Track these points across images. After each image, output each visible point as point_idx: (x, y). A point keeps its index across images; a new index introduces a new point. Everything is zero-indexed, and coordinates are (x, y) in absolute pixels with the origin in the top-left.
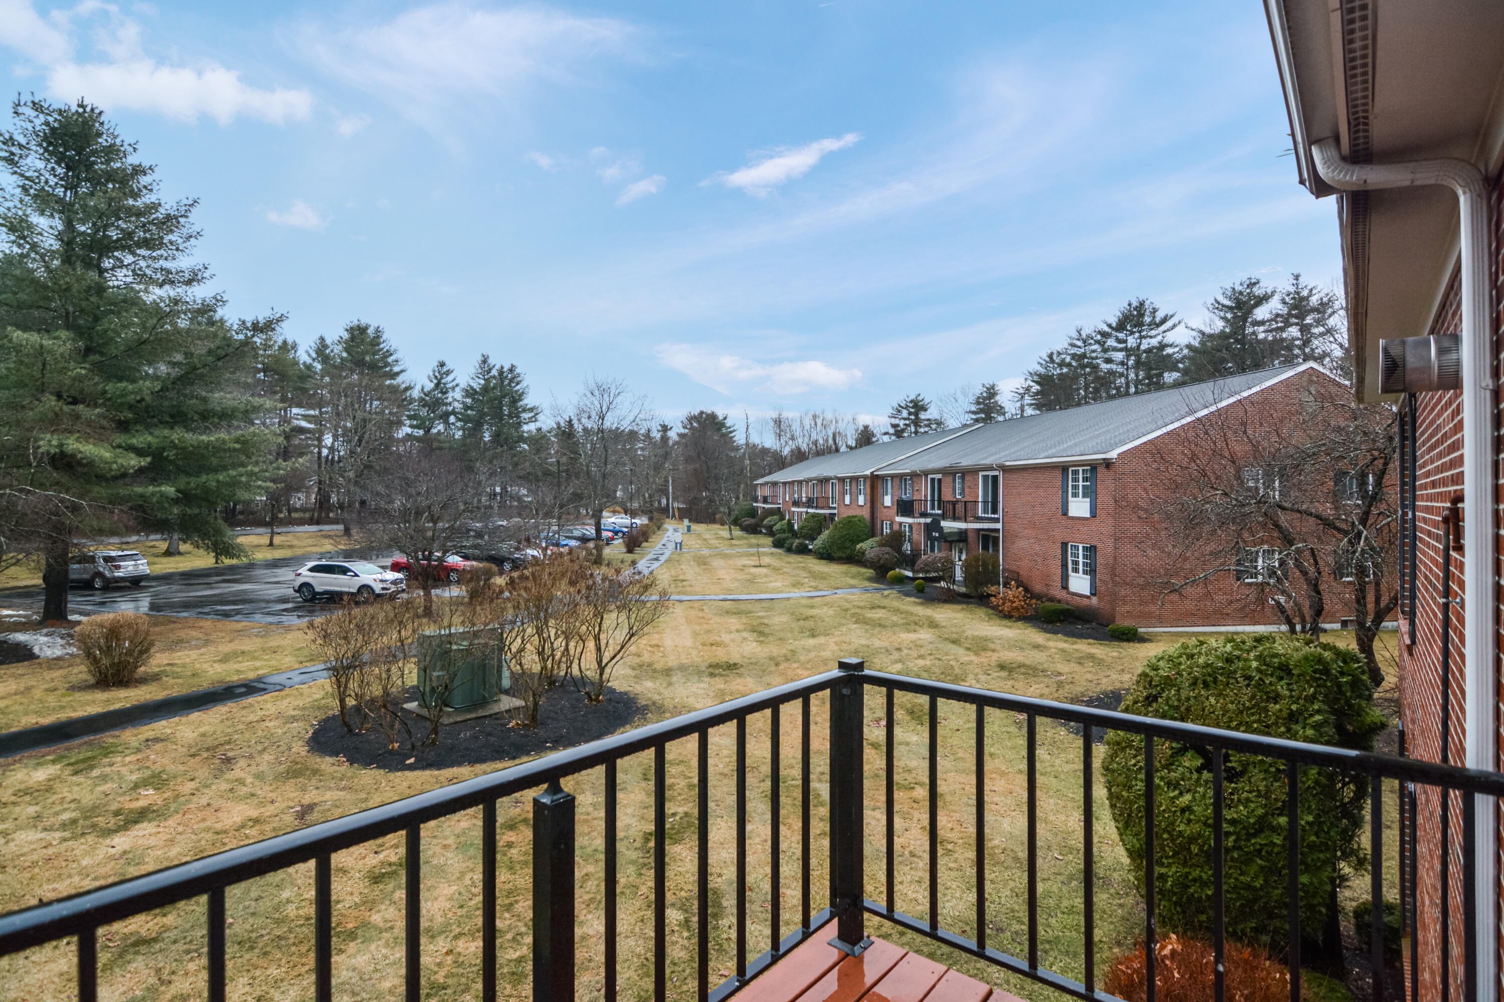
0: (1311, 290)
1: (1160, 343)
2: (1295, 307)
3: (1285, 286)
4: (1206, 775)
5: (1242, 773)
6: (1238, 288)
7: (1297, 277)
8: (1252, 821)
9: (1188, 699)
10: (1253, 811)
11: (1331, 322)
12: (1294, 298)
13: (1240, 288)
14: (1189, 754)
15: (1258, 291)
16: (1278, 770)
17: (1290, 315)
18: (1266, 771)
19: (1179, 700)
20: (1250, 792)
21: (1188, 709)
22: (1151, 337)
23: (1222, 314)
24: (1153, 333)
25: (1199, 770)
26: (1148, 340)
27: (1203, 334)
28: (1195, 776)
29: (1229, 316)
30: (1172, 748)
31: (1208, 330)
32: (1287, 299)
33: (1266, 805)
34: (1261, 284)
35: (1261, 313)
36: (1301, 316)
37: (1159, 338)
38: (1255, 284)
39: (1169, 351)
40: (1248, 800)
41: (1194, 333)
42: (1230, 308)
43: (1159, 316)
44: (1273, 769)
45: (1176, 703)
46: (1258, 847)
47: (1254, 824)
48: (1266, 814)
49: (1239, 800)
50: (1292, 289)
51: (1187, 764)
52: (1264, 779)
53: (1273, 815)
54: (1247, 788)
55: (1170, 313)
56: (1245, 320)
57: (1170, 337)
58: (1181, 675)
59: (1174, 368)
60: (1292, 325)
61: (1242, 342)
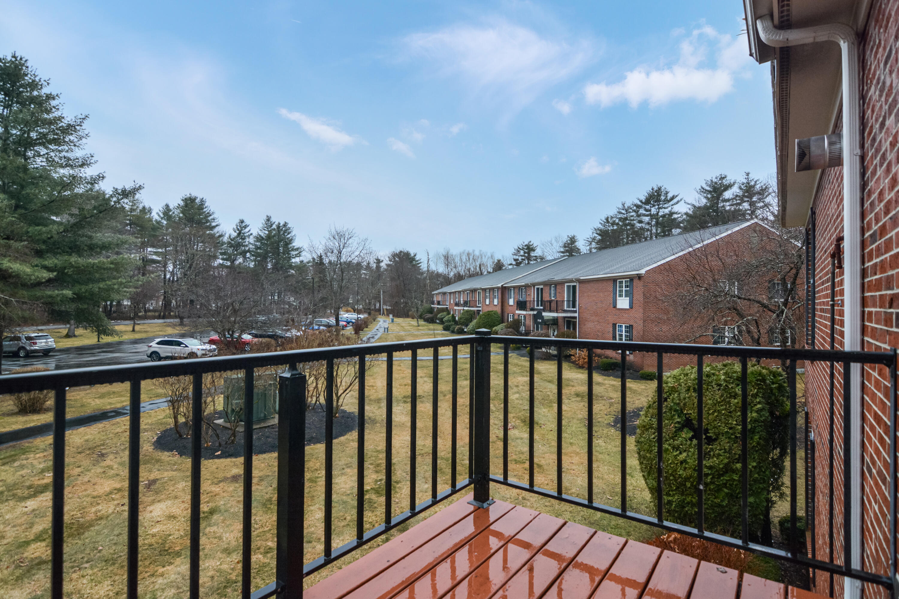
0: (756, 182)
1: (670, 212)
2: (747, 191)
3: (741, 179)
4: (695, 442)
5: (715, 440)
6: (715, 180)
7: (748, 174)
8: (721, 466)
9: (685, 399)
10: (722, 461)
11: (767, 200)
12: (746, 186)
13: (716, 180)
14: (685, 430)
15: (725, 182)
16: (737, 437)
17: (744, 196)
18: (729, 438)
19: (680, 400)
20: (720, 450)
21: (685, 404)
22: (665, 208)
23: (705, 195)
24: (666, 206)
25: (691, 439)
26: (663, 210)
27: (695, 207)
28: (689, 442)
29: (709, 196)
30: (676, 426)
31: (697, 205)
32: (742, 187)
33: (729, 457)
34: (728, 178)
35: (728, 194)
36: (751, 196)
37: (670, 209)
38: (724, 178)
39: (675, 216)
40: (719, 455)
41: (689, 206)
42: (710, 192)
43: (670, 196)
44: (733, 437)
45: (678, 402)
46: (725, 482)
47: (722, 468)
48: (729, 462)
49: (714, 455)
50: (745, 181)
51: (684, 436)
52: (728, 442)
53: (733, 463)
54: (718, 448)
55: (676, 194)
56: (718, 199)
57: (676, 208)
58: (681, 386)
59: (678, 226)
60: (745, 202)
61: (716, 211)
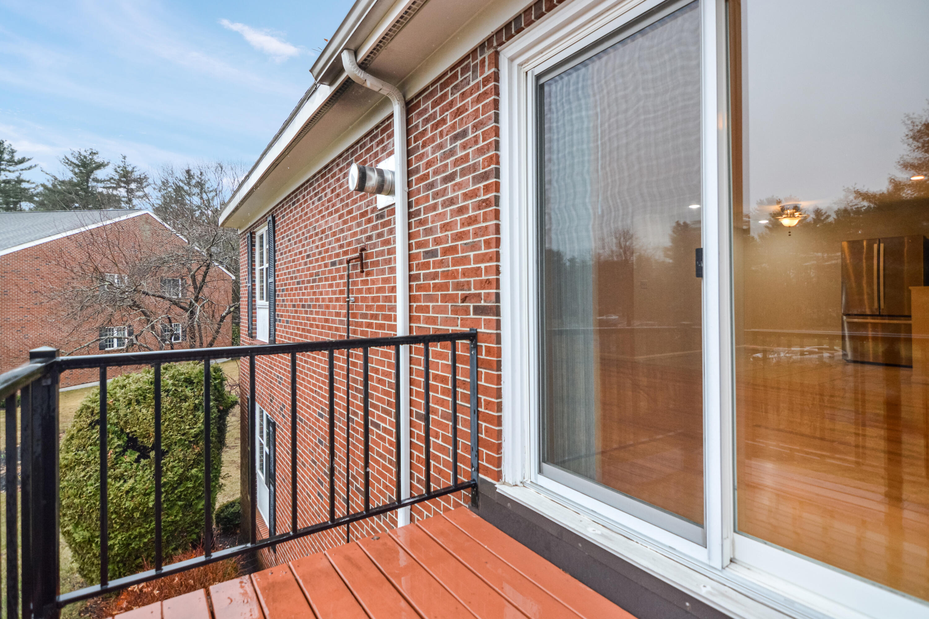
0: (134, 168)
1: (18, 178)
2: (124, 176)
3: (115, 161)
4: (143, 462)
6: (83, 153)
7: (124, 158)
8: (175, 479)
9: (126, 415)
10: (176, 473)
11: (146, 190)
12: (122, 170)
13: (85, 154)
14: (128, 453)
15: (98, 159)
16: (190, 442)
17: (120, 180)
18: (183, 445)
19: (118, 418)
20: (174, 461)
21: (126, 422)
22: (10, 171)
23: (71, 168)
24: (11, 168)
25: (137, 461)
26: (7, 173)
27: (56, 179)
28: (135, 465)
29: (77, 170)
30: (116, 452)
31: (61, 178)
32: (118, 170)
33: (184, 466)
34: (99, 155)
35: (100, 174)
36: (128, 183)
37: (17, 174)
38: (95, 154)
39: (24, 185)
40: (173, 467)
41: (49, 177)
42: (78, 166)
43: (17, 157)
44: (187, 442)
45: (116, 421)
46: (179, 494)
47: (177, 480)
48: (184, 471)
49: (167, 469)
50: (122, 164)
51: (128, 460)
52: (182, 450)
53: (188, 471)
54: (172, 460)
55: (27, 157)
56: (89, 177)
57: (25, 176)
58: (119, 401)
59: (30, 199)
60: (121, 187)
61: (86, 190)
